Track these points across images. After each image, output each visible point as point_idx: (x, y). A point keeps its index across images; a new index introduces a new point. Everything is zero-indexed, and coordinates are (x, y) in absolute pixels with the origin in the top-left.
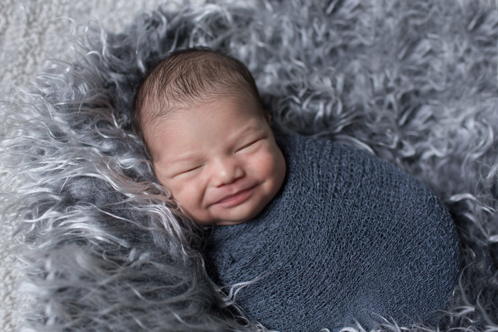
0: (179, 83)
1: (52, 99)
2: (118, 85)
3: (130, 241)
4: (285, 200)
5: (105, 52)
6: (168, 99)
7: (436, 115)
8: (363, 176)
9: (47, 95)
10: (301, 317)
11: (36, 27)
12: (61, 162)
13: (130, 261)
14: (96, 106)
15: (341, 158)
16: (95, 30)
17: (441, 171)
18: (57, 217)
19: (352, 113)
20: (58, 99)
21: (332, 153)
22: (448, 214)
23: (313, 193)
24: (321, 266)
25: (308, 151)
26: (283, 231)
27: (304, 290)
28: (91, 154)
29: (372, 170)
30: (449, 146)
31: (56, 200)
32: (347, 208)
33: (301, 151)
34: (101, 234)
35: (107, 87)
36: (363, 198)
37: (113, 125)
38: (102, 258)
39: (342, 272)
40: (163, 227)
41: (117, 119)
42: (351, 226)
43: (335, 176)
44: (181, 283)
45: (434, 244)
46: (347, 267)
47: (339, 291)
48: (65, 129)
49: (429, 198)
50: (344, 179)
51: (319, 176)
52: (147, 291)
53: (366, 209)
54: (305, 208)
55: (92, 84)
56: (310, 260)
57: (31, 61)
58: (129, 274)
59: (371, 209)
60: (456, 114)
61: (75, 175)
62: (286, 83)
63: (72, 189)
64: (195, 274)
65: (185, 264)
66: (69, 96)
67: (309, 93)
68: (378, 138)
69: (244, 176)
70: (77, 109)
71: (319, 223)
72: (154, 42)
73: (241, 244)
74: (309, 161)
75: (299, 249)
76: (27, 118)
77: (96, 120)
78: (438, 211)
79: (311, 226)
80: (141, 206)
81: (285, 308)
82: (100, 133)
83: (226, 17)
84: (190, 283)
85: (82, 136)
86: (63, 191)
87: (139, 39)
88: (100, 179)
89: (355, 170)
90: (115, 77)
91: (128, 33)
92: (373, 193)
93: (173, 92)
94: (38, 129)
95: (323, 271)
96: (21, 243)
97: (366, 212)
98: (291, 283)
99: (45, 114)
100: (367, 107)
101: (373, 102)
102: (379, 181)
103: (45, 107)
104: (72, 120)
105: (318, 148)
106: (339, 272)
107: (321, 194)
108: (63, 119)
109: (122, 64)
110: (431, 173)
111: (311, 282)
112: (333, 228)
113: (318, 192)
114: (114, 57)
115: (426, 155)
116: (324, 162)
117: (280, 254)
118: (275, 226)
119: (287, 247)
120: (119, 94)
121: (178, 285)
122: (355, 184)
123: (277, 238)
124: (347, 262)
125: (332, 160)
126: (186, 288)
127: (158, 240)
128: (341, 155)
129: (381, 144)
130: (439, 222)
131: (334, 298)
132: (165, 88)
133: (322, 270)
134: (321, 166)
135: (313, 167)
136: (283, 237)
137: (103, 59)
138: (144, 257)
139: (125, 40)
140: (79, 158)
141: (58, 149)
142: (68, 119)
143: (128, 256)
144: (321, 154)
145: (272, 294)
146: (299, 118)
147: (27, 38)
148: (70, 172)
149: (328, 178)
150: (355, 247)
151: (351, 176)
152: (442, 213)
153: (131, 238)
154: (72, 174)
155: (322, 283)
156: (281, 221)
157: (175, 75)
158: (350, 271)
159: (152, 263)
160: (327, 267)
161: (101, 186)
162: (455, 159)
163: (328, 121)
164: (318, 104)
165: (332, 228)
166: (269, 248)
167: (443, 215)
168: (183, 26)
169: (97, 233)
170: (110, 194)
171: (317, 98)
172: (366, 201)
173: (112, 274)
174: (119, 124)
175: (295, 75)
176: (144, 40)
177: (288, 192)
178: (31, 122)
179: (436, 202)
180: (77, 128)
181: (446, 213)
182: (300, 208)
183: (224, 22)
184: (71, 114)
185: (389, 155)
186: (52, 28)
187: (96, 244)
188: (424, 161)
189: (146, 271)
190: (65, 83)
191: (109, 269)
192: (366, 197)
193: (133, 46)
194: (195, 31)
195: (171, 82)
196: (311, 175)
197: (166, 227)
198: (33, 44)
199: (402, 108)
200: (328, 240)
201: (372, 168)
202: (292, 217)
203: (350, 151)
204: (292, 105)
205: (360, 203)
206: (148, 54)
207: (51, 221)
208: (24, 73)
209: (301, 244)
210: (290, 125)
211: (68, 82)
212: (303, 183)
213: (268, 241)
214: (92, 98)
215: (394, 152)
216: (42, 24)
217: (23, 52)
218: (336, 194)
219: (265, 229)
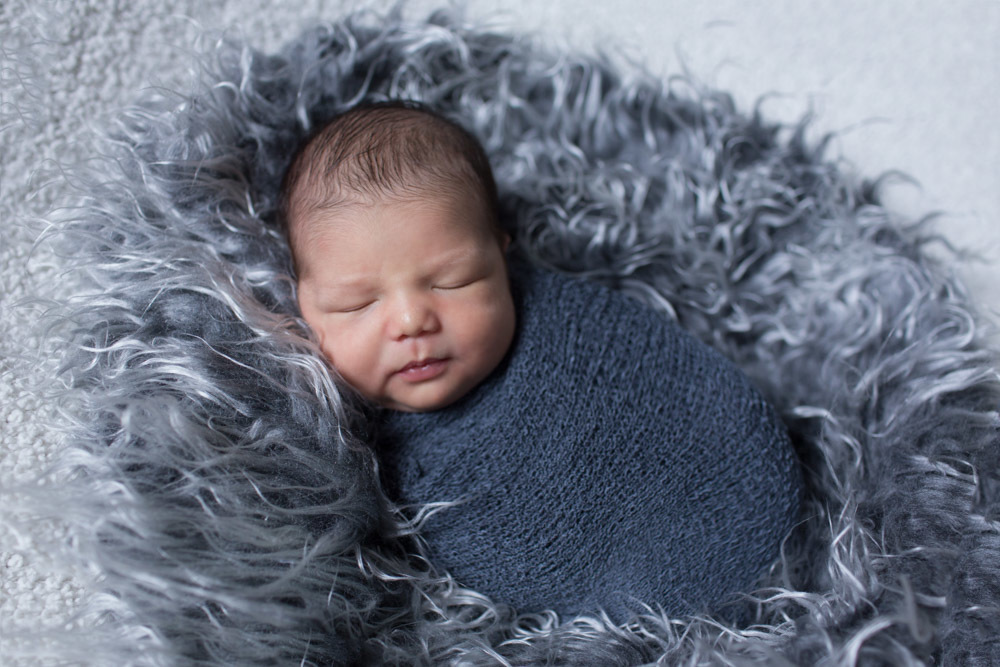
0: (362, 160)
1: (148, 153)
2: (260, 145)
3: (253, 407)
4: (511, 383)
5: (246, 87)
6: (340, 184)
7: (798, 272)
8: (645, 352)
9: (138, 145)
10: (519, 575)
11: (128, 20)
12: (153, 261)
13: (250, 439)
14: (221, 175)
15: (619, 320)
16: (233, 45)
17: (789, 368)
18: (138, 351)
19: (652, 248)
20: (158, 154)
21: (606, 311)
22: (785, 436)
23: (562, 373)
24: (555, 496)
25: (564, 301)
26: (501, 431)
27: (526, 531)
28: (204, 255)
29: (661, 345)
30: (812, 328)
31: (134, 324)
32: (614, 407)
33: (554, 301)
34: (208, 389)
35: (242, 146)
36: (642, 391)
37: (246, 211)
38: (206, 426)
39: (588, 512)
40: (312, 392)
41: (253, 203)
42: (614, 439)
43: (604, 347)
44: (329, 487)
45: (756, 488)
46: (596, 506)
47: (578, 548)
48: (165, 207)
49: (751, 403)
50: (615, 354)
51: (577, 346)
52: (272, 489)
53: (646, 413)
54: (543, 399)
55: (219, 137)
56: (539, 485)
57: (112, 79)
58: (247, 457)
59: (653, 413)
60: (831, 276)
61: (174, 287)
62: (547, 181)
63: (166, 308)
64: (356, 479)
65: (339, 459)
66: (178, 151)
67: (582, 204)
68: (690, 293)
69: (438, 329)
70: (191, 174)
71: (563, 427)
72: (330, 79)
73: (429, 445)
74: (563, 317)
75: (522, 465)
76: (102, 179)
77: (221, 198)
78: (766, 429)
79: (549, 430)
80: (278, 352)
81: (499, 553)
82: (224, 222)
83: (459, 53)
84: (344, 491)
85: (192, 223)
86: (150, 310)
87: (306, 71)
88: (215, 299)
89: (634, 341)
90: (257, 131)
91: (287, 57)
92: (659, 384)
93: (351, 174)
94: (118, 201)
95: (557, 506)
96: (67, 387)
97: (644, 418)
98: (507, 516)
99: (133, 176)
100: (679, 242)
101: (692, 234)
102: (671, 365)
103: (133, 164)
104: (179, 194)
105: (583, 299)
106: (582, 512)
107: (574, 376)
108: (164, 189)
109: (272, 111)
110: (772, 367)
111: (535, 519)
112: (585, 438)
113: (570, 373)
114: (259, 97)
115: (771, 337)
116: (589, 325)
117: (489, 469)
118: (489, 422)
119: (504, 458)
120: (261, 161)
121: (323, 489)
122: (632, 363)
123: (488, 441)
124: (598, 497)
125: (604, 322)
126: (334, 496)
127: (299, 410)
128: (619, 314)
129: (693, 303)
130: (766, 450)
131: (569, 561)
132: (338, 165)
133: (555, 503)
134: (583, 330)
135: (569, 330)
136: (500, 441)
137: (241, 98)
138: (275, 435)
139: (281, 71)
140: (182, 259)
141: (148, 239)
142: (171, 190)
143: (246, 431)
144: (586, 311)
145: (482, 528)
146: (561, 243)
147: (111, 39)
148: (167, 280)
149: (592, 351)
150: (616, 473)
151: (628, 350)
152: (772, 433)
153: (257, 401)
154: (170, 283)
155: (554, 526)
156: (500, 415)
157: (358, 146)
158: (601, 512)
159: (288, 446)
160: (564, 501)
161: (217, 311)
162: (815, 352)
163: (610, 253)
164: (596, 223)
165: (582, 438)
166: (468, 457)
167: (774, 438)
168: (383, 58)
169: (202, 385)
170: (229, 326)
171: (596, 214)
172: (648, 397)
173: (222, 453)
174: (256, 210)
175: (565, 170)
176: (315, 73)
177: (519, 370)
178: (109, 186)
179: (765, 411)
180: (185, 207)
181: (781, 435)
182: (534, 399)
183: (454, 60)
184: (180, 182)
185: (703, 325)
186: (156, 24)
187: (199, 403)
188: (765, 346)
189: (274, 458)
190: (173, 129)
191: (219, 445)
192: (648, 391)
193: (294, 81)
194: (403, 69)
195: (351, 156)
196: (563, 342)
197: (317, 391)
198: (119, 49)
199: (741, 252)
200: (573, 457)
201: (660, 341)
202: (520, 412)
203: (634, 310)
204: (552, 220)
205: (637, 401)
206: (317, 99)
207: (125, 357)
208: (97, 98)
209: (528, 458)
210: (545, 252)
211: (178, 128)
212: (546, 356)
213: (471, 446)
214: (217, 161)
215: (713, 321)
216: (138, 16)
217: (101, 61)
218: (599, 379)
219: (473, 425)
